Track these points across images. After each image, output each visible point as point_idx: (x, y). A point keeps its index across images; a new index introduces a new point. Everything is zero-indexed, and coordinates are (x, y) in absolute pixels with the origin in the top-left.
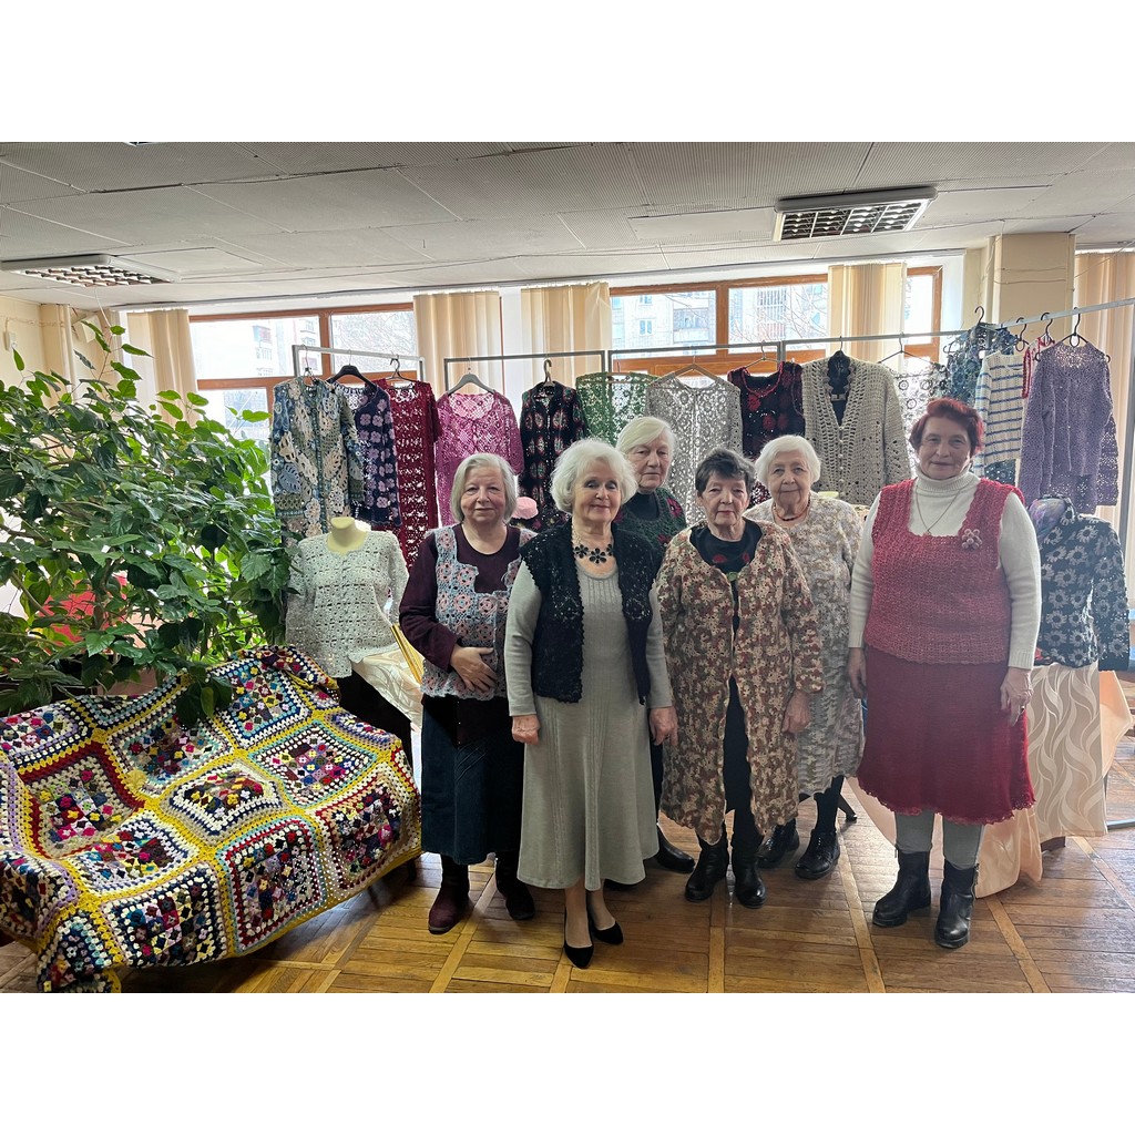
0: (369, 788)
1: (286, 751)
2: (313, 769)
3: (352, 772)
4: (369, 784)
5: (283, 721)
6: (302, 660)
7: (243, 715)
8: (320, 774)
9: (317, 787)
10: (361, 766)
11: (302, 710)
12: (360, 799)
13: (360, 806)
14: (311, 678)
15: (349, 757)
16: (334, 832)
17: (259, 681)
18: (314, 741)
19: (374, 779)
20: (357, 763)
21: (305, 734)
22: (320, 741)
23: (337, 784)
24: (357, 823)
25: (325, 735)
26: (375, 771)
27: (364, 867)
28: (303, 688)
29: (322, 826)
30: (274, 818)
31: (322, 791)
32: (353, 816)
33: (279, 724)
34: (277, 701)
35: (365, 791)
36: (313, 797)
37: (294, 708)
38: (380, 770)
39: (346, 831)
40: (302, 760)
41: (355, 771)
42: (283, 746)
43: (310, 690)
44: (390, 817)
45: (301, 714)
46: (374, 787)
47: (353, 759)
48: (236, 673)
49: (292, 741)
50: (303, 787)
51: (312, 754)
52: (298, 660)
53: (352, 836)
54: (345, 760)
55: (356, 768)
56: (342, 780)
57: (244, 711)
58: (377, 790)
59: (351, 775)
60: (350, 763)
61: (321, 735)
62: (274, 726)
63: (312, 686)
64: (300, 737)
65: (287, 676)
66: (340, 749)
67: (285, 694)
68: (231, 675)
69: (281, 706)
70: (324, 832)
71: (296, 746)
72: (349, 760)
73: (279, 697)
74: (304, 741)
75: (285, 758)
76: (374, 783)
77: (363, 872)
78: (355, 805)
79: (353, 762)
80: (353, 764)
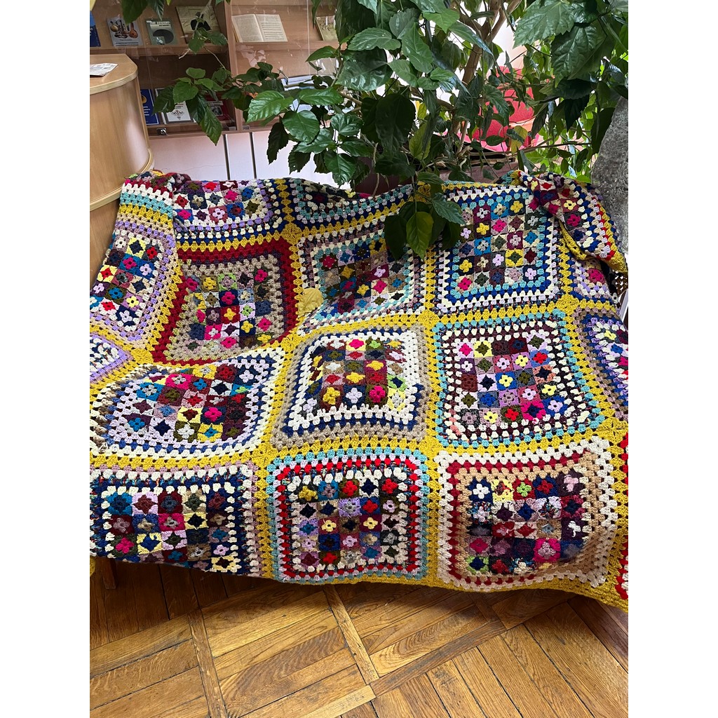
0: (559, 467)
1: (491, 340)
2: (507, 385)
3: (552, 422)
4: (564, 460)
5: (514, 294)
6: (588, 211)
7: (467, 265)
8: (509, 399)
9: (492, 417)
10: (570, 422)
11: (551, 287)
12: (532, 477)
13: (524, 489)
14: (588, 243)
15: (564, 394)
16: (461, 509)
17: (516, 223)
18: (538, 342)
19: (576, 457)
20: (568, 412)
21: (532, 324)
22: (545, 346)
23: (521, 429)
24: (504, 513)
25: (557, 340)
26: (585, 444)
27: (493, 570)
28: (571, 254)
29: (444, 492)
30: (384, 446)
31: (494, 428)
32: (505, 500)
33: (506, 295)
34: (522, 261)
35: (548, 468)
36: (474, 431)
37: (542, 279)
38: (592, 447)
39: (481, 515)
40: (503, 363)
41: (558, 425)
42: (491, 331)
43: (579, 261)
44: (567, 532)
45: (547, 292)
46: (566, 470)
47: (568, 401)
48: (490, 202)
49: (507, 328)
50: (475, 406)
51: (522, 361)
52: (582, 209)
53: (489, 526)
54: (556, 397)
55: (563, 420)
56: (531, 426)
57: (472, 260)
58: (568, 479)
59: (548, 427)
60: (560, 405)
61: (552, 337)
62: (498, 297)
63: (583, 256)
64: (524, 326)
65: (558, 229)
66: (562, 374)
67: (540, 254)
68: (482, 203)
69: (525, 270)
70: (443, 502)
71: (508, 338)
72: (562, 400)
73: (530, 255)
74: (525, 335)
75: (482, 349)
76: (570, 463)
78: (517, 483)
79: (566, 407)
80: (562, 411)
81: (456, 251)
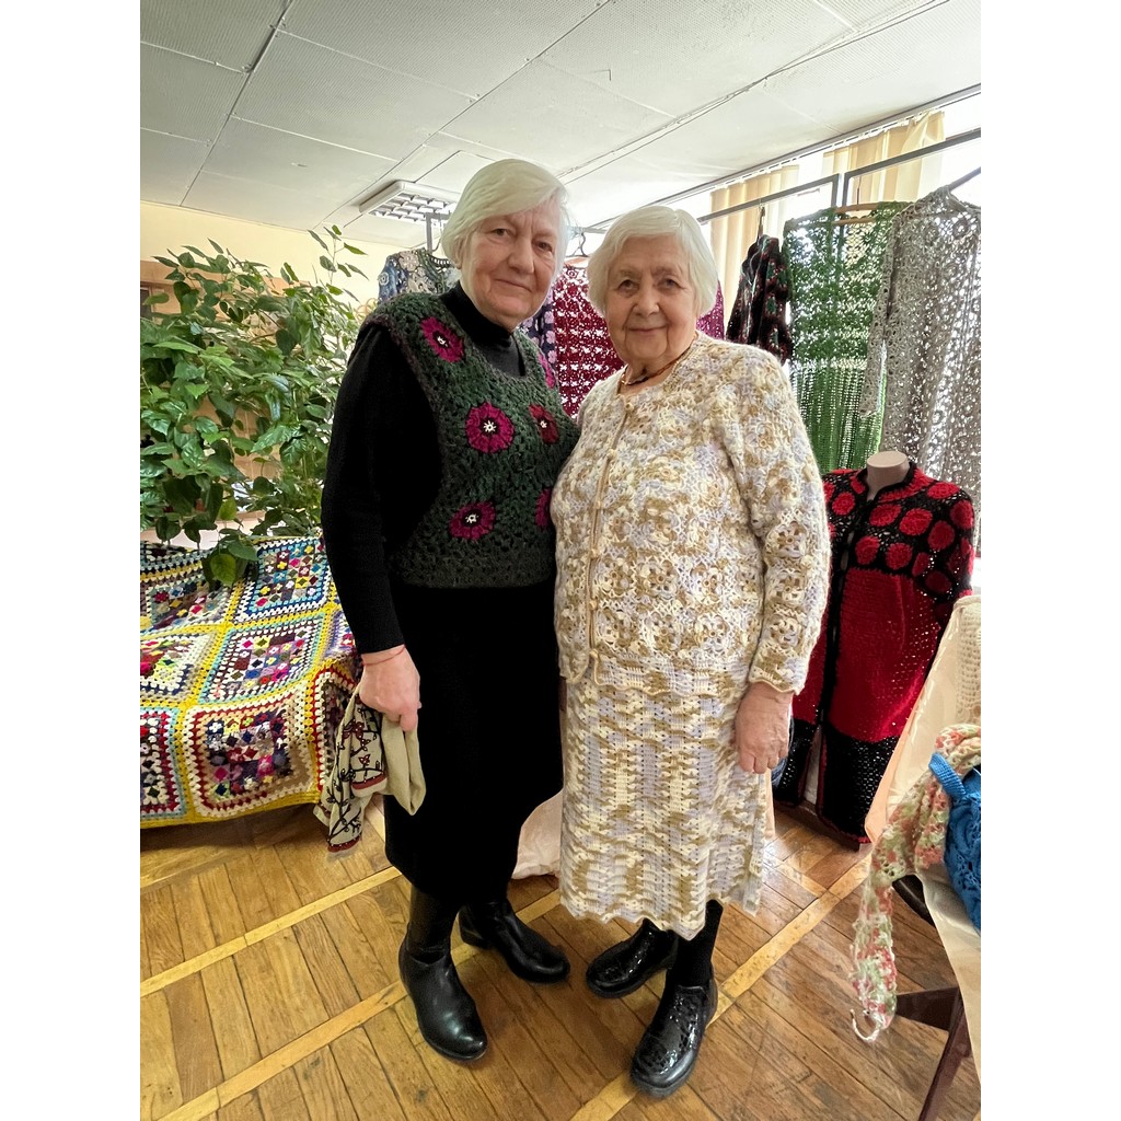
0: (277, 704)
2: (271, 663)
3: (286, 679)
4: (282, 699)
5: (297, 606)
7: (266, 590)
8: (268, 671)
9: (249, 684)
10: (296, 676)
11: (323, 598)
12: (256, 714)
13: (249, 722)
15: (302, 661)
17: (306, 561)
18: (302, 634)
19: (290, 696)
20: (298, 671)
21: (303, 624)
22: (306, 636)
24: (231, 741)
25: (315, 630)
27: (233, 793)
29: (185, 730)
32: (234, 731)
33: (290, 607)
37: (318, 595)
39: (215, 745)
41: (289, 680)
42: (272, 631)
44: (275, 747)
45: (319, 602)
46: (280, 705)
47: (301, 665)
48: (290, 548)
49: (285, 628)
50: (240, 680)
51: (287, 647)
53: (222, 753)
54: (297, 664)
55: (293, 676)
56: (273, 684)
57: (270, 586)
59: (282, 682)
60: (296, 668)
61: (313, 629)
62: (284, 608)
64: (297, 625)
66: (307, 650)
67: (320, 579)
68: (284, 549)
69: (308, 589)
70: (186, 739)
71: (283, 634)
72: (299, 665)
74: (296, 631)
75: (262, 643)
76: (285, 700)
77: (231, 797)
78: (244, 719)
81: (259, 581)
